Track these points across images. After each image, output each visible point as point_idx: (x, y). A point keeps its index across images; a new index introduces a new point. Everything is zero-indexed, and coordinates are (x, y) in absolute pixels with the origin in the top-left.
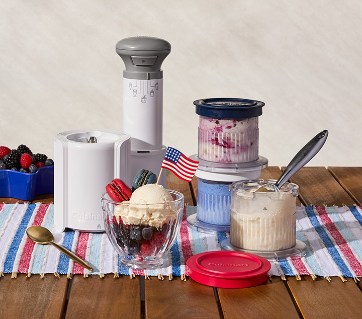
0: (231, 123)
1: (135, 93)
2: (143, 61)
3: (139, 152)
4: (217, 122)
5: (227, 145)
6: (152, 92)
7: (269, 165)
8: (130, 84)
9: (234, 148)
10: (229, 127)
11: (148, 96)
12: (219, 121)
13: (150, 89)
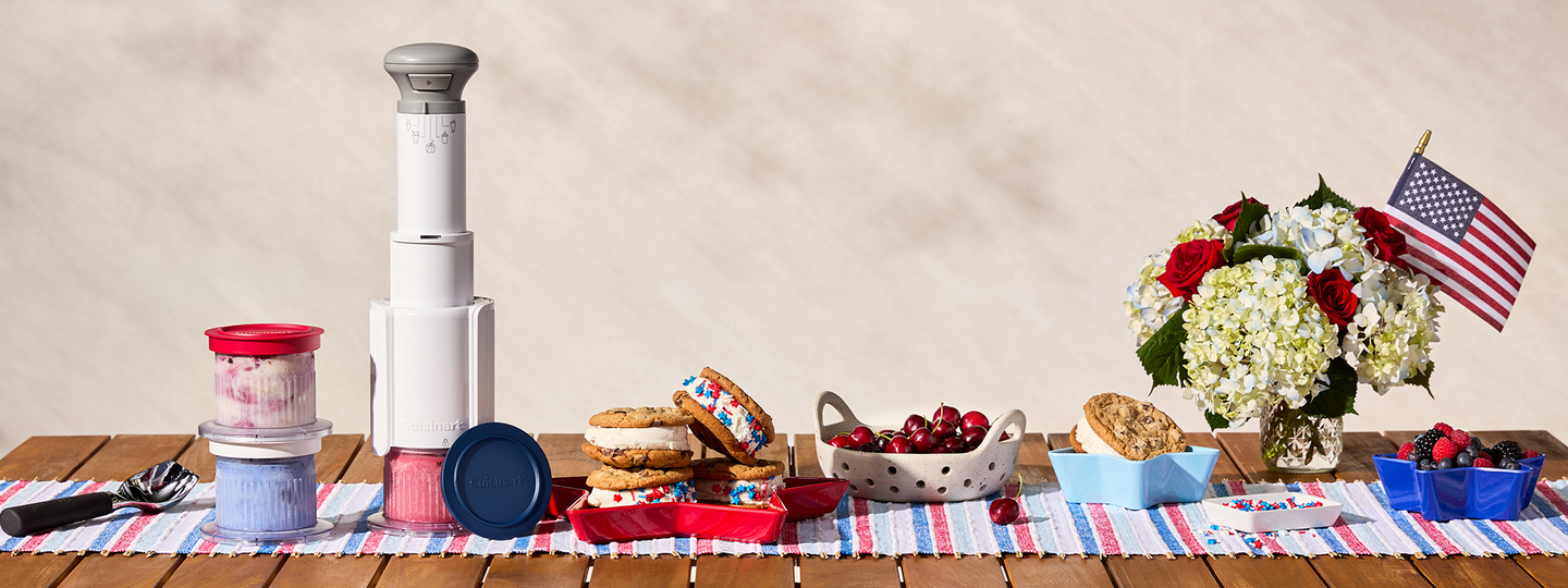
0: (250, 361)
1: (416, 138)
2: (429, 83)
3: (422, 237)
4: (231, 361)
5: (247, 398)
6: (445, 135)
7: (335, 432)
8: (408, 123)
9: (256, 403)
10: (249, 369)
11: (438, 142)
12: (234, 359)
13: (441, 131)
